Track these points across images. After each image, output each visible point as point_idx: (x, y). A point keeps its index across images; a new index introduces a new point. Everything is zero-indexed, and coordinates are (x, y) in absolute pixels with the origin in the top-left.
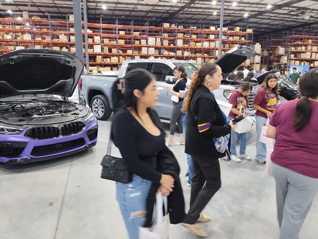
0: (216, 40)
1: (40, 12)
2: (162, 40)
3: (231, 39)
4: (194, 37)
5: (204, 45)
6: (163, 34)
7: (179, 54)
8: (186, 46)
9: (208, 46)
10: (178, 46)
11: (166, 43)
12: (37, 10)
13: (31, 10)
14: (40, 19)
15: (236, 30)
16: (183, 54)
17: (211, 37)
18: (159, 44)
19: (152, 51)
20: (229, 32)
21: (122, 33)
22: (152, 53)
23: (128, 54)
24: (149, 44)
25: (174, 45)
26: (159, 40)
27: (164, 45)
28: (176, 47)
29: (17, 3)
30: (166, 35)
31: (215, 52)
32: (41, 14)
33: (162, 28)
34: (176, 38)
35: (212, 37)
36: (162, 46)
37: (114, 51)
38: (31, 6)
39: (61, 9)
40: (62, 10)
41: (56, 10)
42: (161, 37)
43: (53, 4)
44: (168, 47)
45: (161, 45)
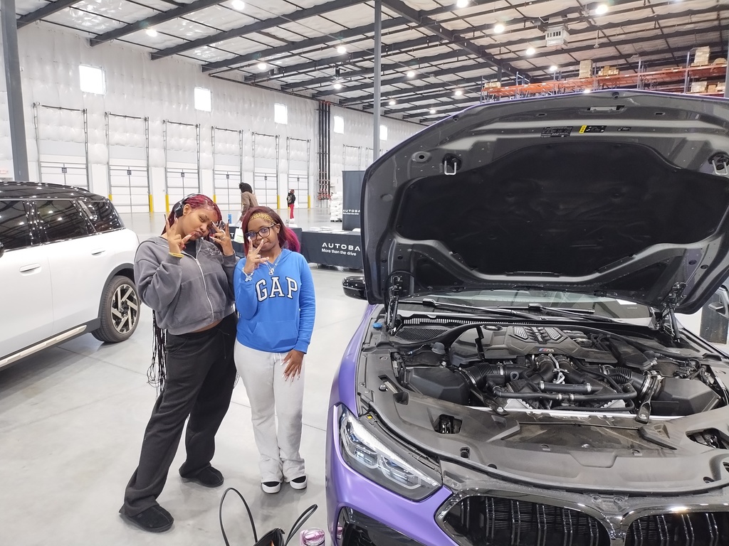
1: (621, 56)
12: (612, 54)
13: (598, 56)
14: (616, 72)
29: (570, 46)
32: (622, 61)
38: (602, 45)
39: (676, 39)
40: (674, 42)
41: (660, 44)
43: (655, 28)
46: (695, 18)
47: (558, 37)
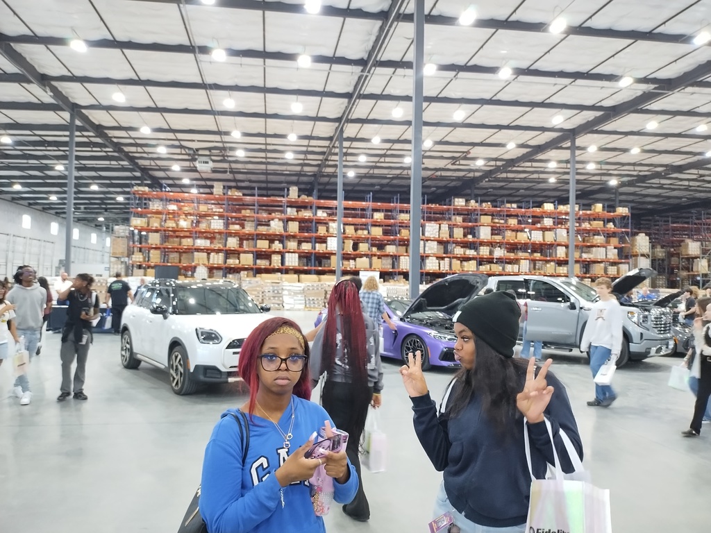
0: (556, 227)
2: (451, 228)
3: (586, 225)
4: (513, 222)
5: (532, 236)
6: (453, 217)
7: (485, 253)
8: (498, 238)
9: (541, 240)
10: (481, 238)
11: (458, 233)
14: (240, 194)
15: (594, 209)
16: (491, 252)
17: (545, 222)
18: (445, 236)
19: (432, 248)
20: (581, 212)
21: (379, 216)
22: (433, 252)
23: (387, 253)
24: (426, 235)
25: (474, 236)
26: (445, 227)
27: (455, 236)
28: (478, 240)
30: (459, 219)
31: (556, 250)
33: (452, 207)
34: (478, 224)
35: (548, 222)
36: (452, 239)
37: (363, 247)
41: (263, 178)
42: (450, 223)
44: (463, 239)
45: (450, 237)
46: (289, 168)
47: (206, 165)
